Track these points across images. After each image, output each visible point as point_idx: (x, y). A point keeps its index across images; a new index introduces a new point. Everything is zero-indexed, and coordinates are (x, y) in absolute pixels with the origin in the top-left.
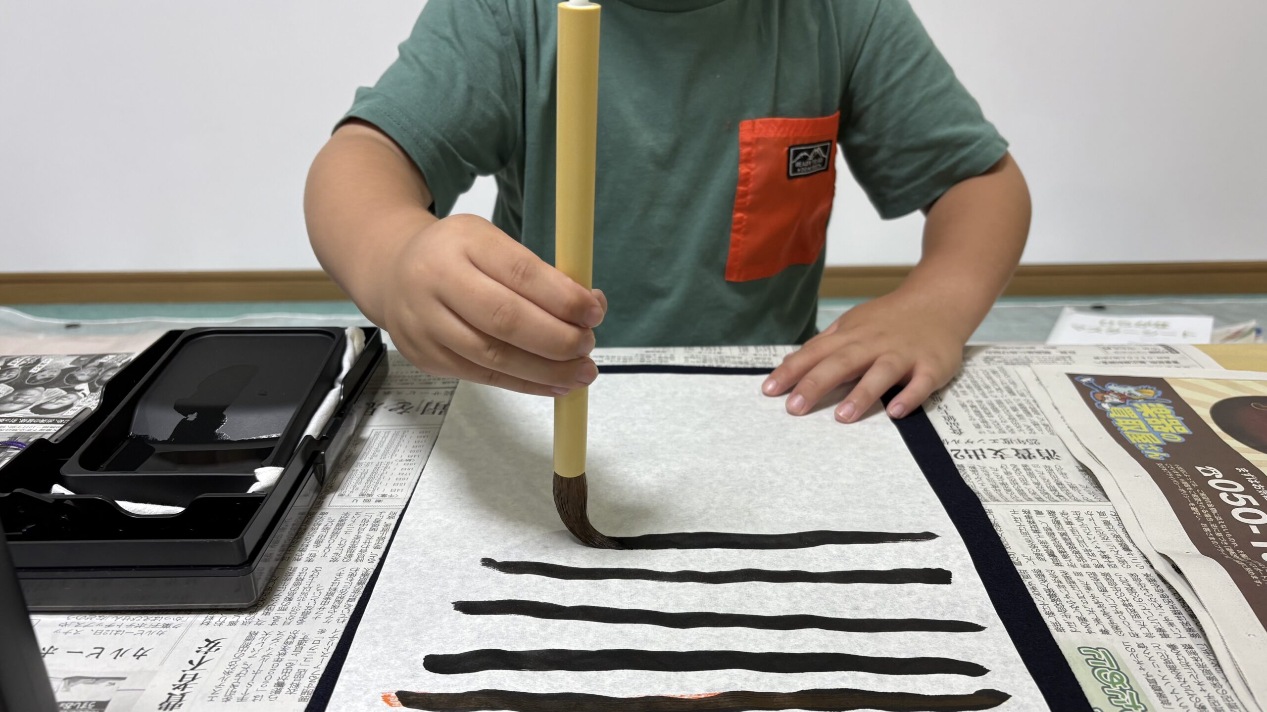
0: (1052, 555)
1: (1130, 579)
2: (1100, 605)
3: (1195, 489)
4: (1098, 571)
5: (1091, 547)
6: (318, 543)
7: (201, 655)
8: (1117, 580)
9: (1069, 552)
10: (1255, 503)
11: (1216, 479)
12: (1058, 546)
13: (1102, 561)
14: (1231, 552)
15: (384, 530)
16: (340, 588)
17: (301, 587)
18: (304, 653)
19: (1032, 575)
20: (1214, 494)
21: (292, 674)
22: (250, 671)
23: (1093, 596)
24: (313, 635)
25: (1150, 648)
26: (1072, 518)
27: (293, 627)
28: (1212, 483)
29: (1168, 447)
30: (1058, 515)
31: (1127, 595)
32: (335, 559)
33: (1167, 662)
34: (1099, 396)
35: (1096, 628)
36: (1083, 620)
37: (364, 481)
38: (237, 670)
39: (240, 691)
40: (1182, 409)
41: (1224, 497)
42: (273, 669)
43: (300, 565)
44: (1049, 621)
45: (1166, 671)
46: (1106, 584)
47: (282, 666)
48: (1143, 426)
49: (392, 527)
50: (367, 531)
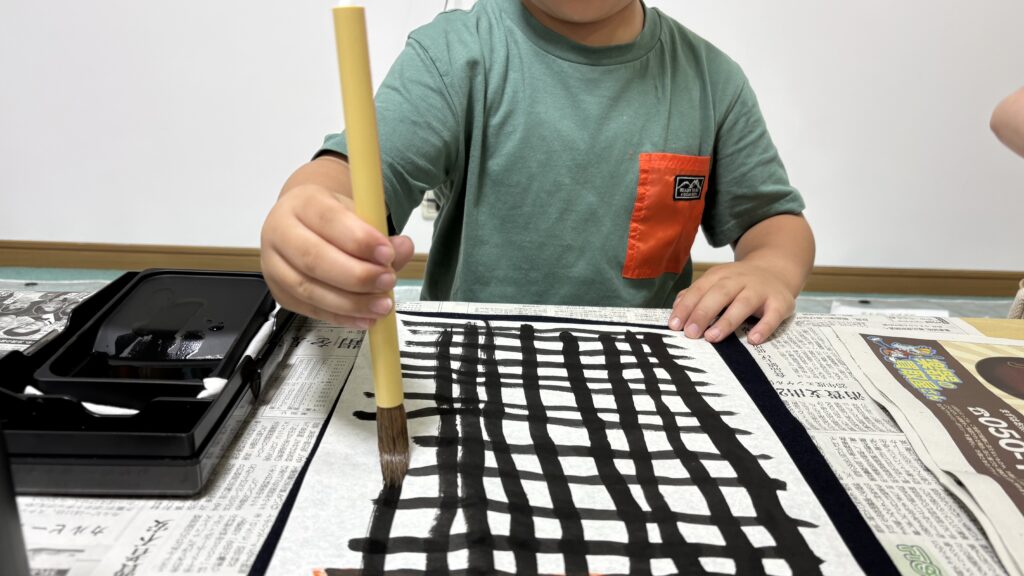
0: (867, 472)
1: (932, 493)
2: (911, 512)
3: (968, 424)
4: (906, 486)
5: (898, 467)
6: (253, 445)
7: (151, 533)
8: (921, 493)
9: (880, 470)
10: (1017, 436)
11: (985, 417)
12: (871, 465)
13: (908, 478)
14: (1001, 472)
15: (310, 436)
16: (272, 481)
17: (239, 481)
18: (243, 532)
19: (853, 488)
20: (984, 429)
21: (232, 550)
22: (195, 547)
23: (904, 505)
24: (250, 518)
25: (955, 547)
26: (880, 445)
27: (233, 511)
28: (982, 420)
29: (944, 391)
30: (869, 442)
31: (931, 505)
32: (268, 459)
33: (970, 558)
34: (886, 352)
35: (909, 530)
36: (898, 523)
37: (292, 397)
38: (183, 547)
39: (187, 563)
40: (953, 364)
41: (992, 430)
42: (215, 546)
43: (238, 462)
44: (871, 523)
45: (969, 565)
46: (913, 496)
47: (223, 543)
48: (923, 375)
49: (317, 434)
50: (295, 436)
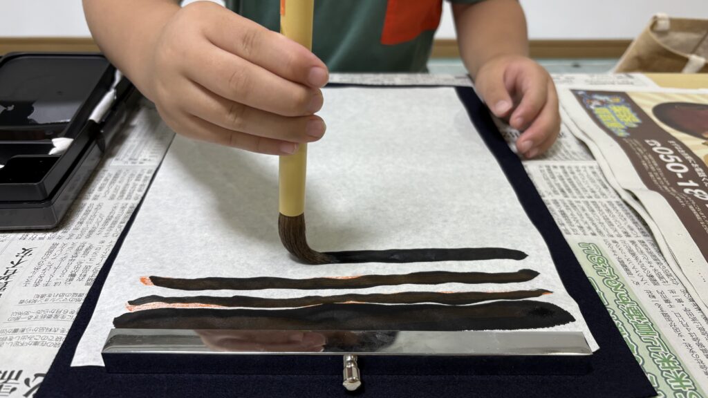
0: (562, 191)
1: (607, 204)
2: (591, 219)
3: (645, 153)
4: (589, 200)
5: (585, 186)
6: (101, 189)
7: (19, 258)
8: (600, 205)
9: (572, 189)
10: (679, 160)
11: (657, 147)
12: (566, 186)
13: (592, 194)
14: (666, 188)
15: (145, 180)
16: (115, 216)
17: (89, 216)
18: (90, 255)
19: (551, 202)
20: (656, 155)
21: (81, 269)
22: (53, 267)
23: (586, 214)
24: (96, 244)
25: (620, 243)
26: (574, 170)
27: (83, 240)
28: (655, 149)
29: (628, 129)
30: (566, 168)
31: (607, 214)
32: (112, 198)
33: (630, 250)
34: (588, 102)
35: (588, 232)
36: (581, 227)
38: (43, 267)
39: (45, 279)
40: (636, 109)
41: (662, 157)
42: (68, 265)
43: (89, 202)
44: (562, 228)
45: (629, 256)
46: (594, 207)
47: (75, 264)
48: (613, 118)
49: (150, 179)
50: (133, 181)
